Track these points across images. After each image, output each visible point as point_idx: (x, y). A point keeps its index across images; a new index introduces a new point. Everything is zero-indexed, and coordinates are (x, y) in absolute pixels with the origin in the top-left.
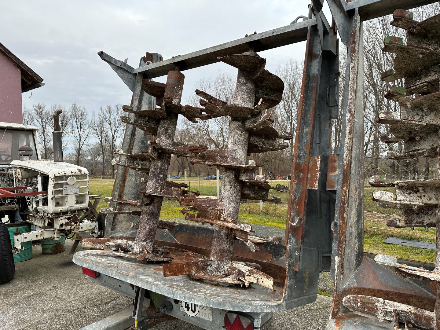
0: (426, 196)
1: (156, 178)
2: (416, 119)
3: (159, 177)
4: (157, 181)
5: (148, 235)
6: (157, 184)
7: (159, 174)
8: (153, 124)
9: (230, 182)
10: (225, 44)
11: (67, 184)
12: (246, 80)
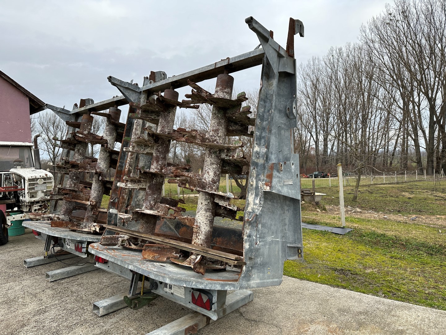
0: (141, 184)
1: (71, 179)
2: (141, 150)
3: (73, 178)
4: (72, 181)
5: (66, 211)
6: (71, 182)
7: (73, 176)
8: (73, 147)
9: (96, 181)
10: (105, 101)
11: (37, 184)
12: (109, 123)
